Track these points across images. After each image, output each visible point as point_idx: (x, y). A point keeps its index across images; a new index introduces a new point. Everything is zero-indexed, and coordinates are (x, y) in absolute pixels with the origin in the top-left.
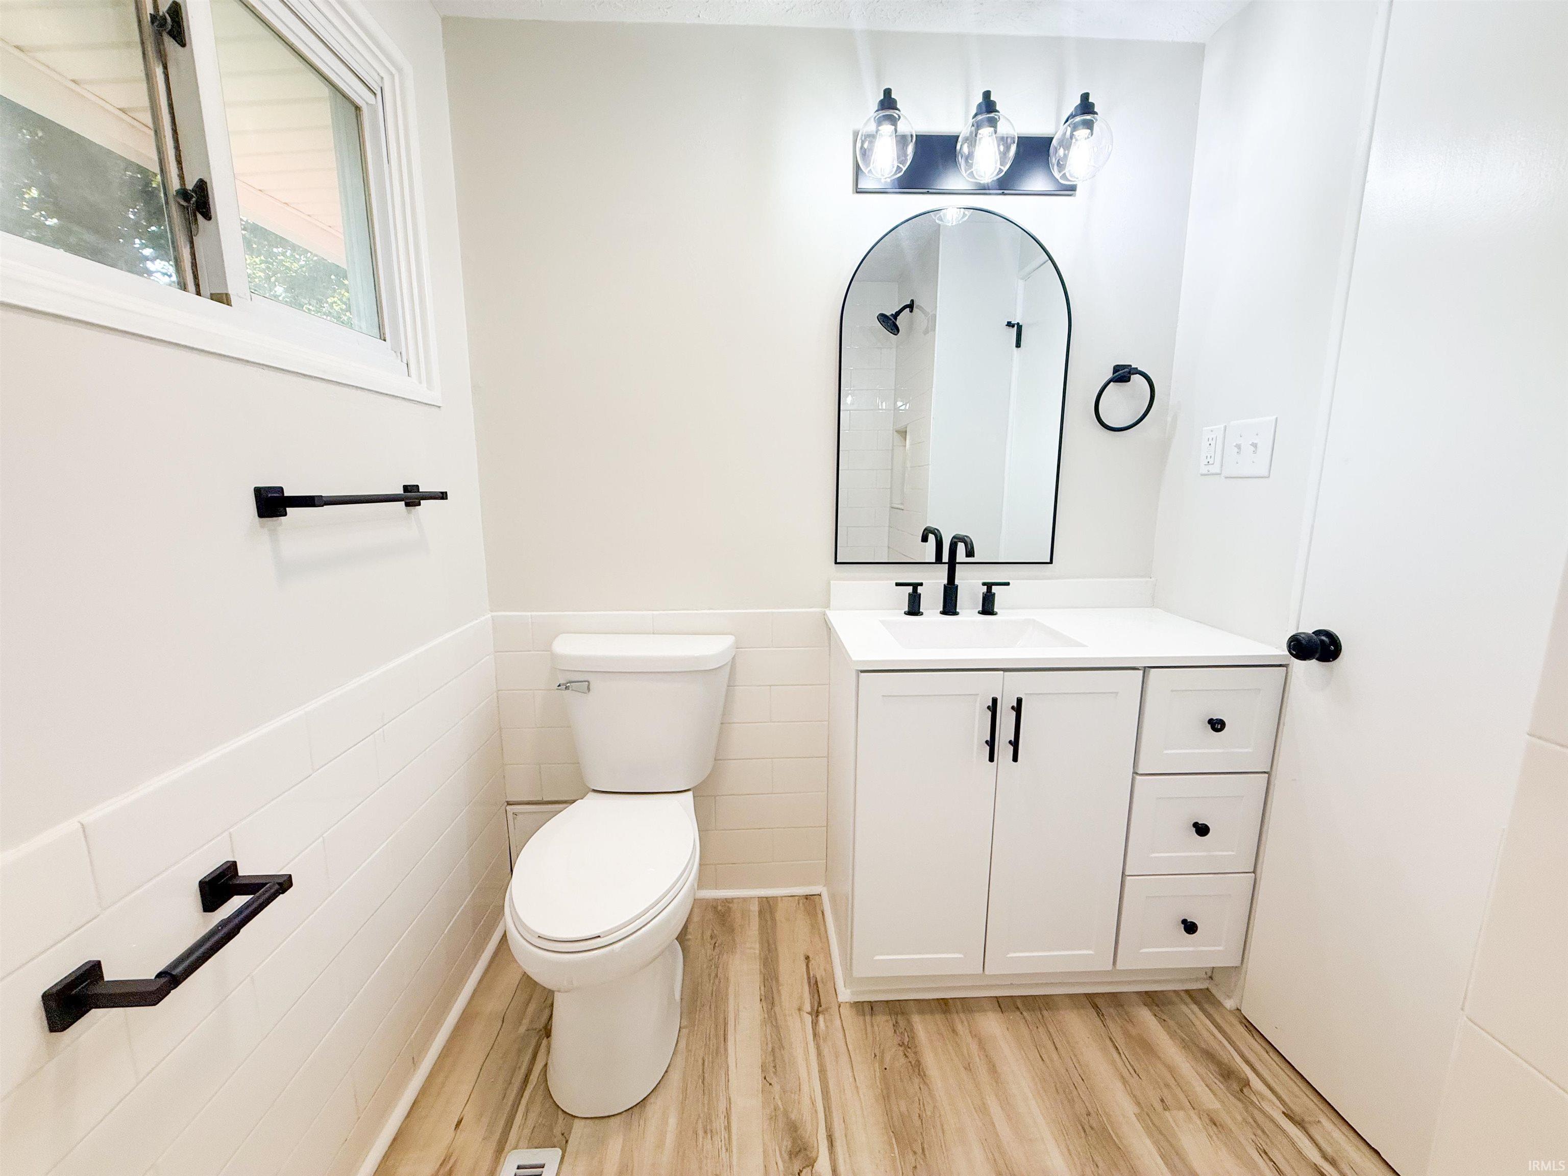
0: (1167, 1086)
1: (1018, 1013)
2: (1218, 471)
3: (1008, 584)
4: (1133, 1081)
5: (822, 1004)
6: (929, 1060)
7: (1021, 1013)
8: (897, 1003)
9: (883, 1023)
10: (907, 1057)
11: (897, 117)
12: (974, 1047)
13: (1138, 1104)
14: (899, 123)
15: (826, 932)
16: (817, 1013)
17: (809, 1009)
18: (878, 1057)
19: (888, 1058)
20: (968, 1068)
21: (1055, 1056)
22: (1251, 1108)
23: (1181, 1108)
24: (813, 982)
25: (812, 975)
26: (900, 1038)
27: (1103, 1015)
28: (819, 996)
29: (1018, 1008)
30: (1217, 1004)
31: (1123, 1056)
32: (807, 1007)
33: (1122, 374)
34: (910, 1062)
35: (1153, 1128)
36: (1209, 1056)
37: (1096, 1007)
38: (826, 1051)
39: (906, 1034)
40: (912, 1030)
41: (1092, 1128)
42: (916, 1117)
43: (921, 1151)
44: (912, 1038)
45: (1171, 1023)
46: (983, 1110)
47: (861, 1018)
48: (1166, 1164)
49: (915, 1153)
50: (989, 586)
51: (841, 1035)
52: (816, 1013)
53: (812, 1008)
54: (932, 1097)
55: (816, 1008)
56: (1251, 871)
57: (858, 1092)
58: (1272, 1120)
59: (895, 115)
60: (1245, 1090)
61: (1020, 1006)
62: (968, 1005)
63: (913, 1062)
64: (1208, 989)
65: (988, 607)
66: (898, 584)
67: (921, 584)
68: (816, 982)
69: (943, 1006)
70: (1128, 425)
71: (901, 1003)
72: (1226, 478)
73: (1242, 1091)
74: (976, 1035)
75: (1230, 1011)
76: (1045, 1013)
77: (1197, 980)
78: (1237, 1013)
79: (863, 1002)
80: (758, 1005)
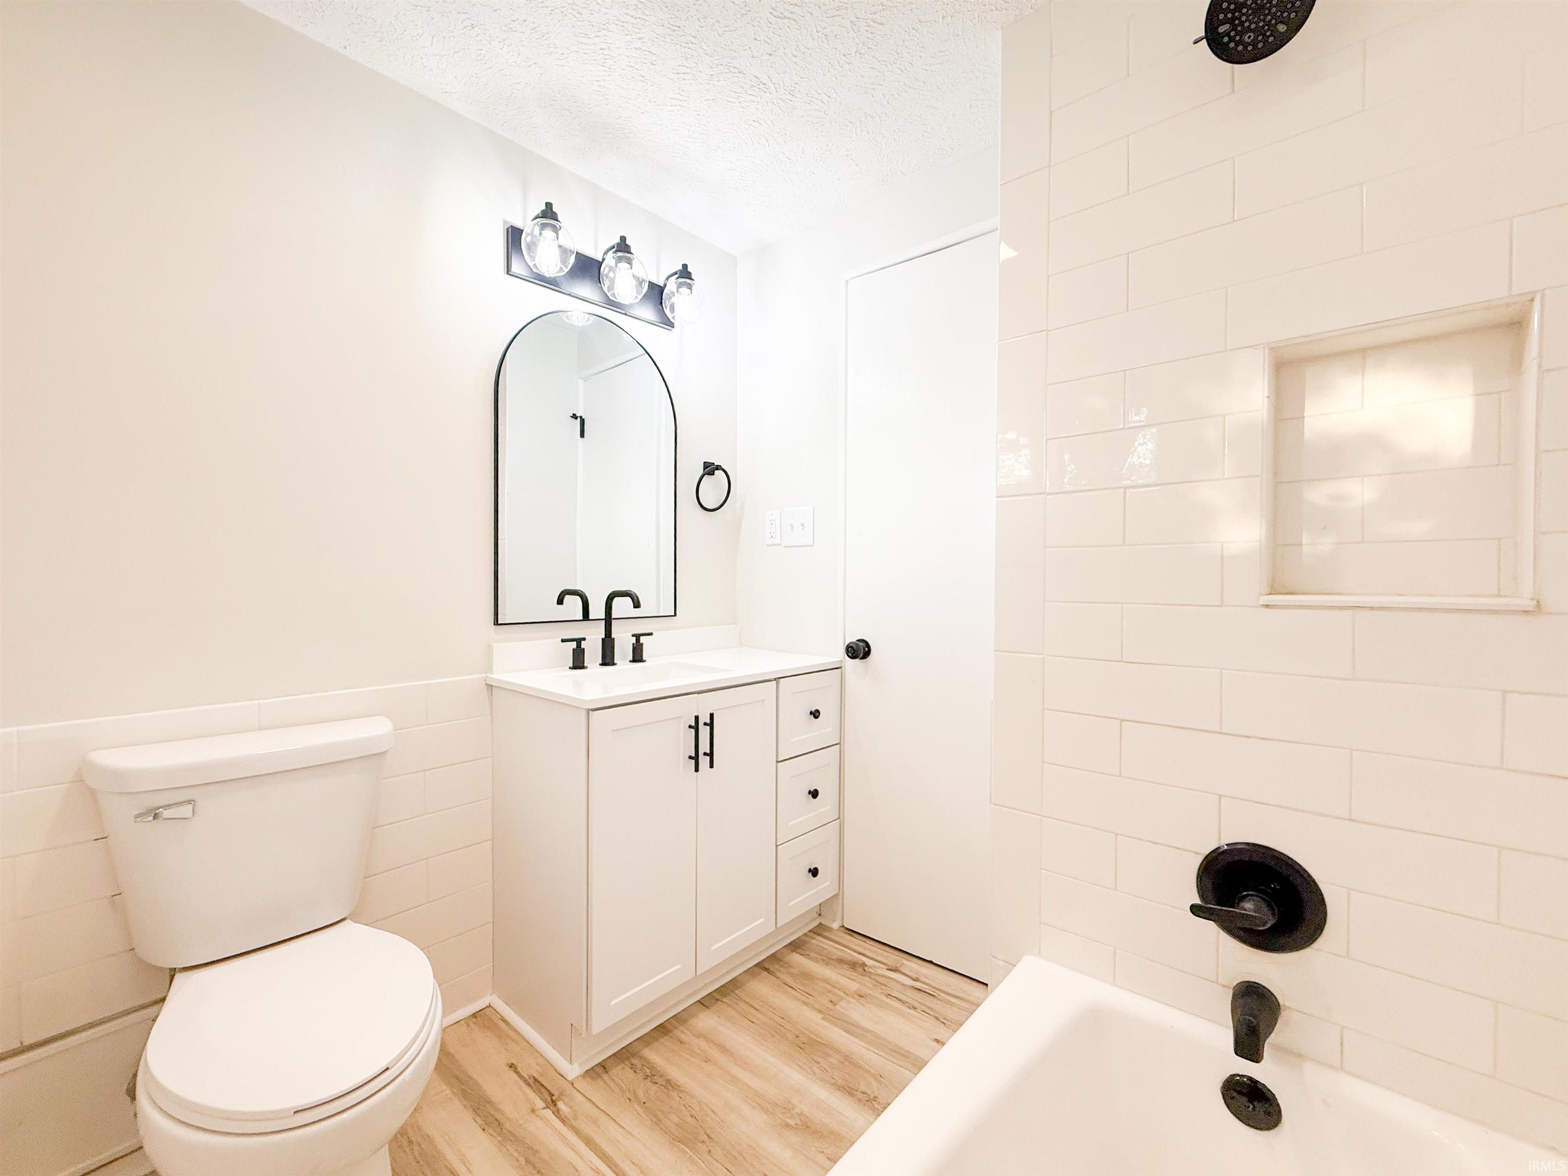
0: (829, 991)
1: (720, 1002)
2: (779, 542)
3: (651, 634)
4: (811, 1001)
5: (553, 1093)
6: (675, 1073)
7: (722, 1001)
8: (624, 1050)
9: (622, 1074)
10: (656, 1083)
11: (558, 227)
12: (702, 1043)
13: (820, 1012)
14: (560, 232)
15: (518, 1033)
16: (554, 1103)
17: (544, 1105)
18: (633, 1098)
19: (641, 1094)
20: (707, 1060)
21: (759, 1015)
22: (872, 976)
23: (842, 999)
24: (531, 1081)
25: (527, 1077)
26: (642, 1074)
27: (773, 972)
28: (546, 1088)
29: (717, 1000)
30: (830, 929)
31: (798, 990)
32: (540, 1104)
33: (710, 469)
34: (662, 1085)
35: (835, 1020)
36: (841, 961)
37: (766, 969)
38: (583, 1126)
39: (645, 1068)
40: (649, 1063)
41: (804, 1043)
42: (690, 1120)
43: (706, 1137)
44: (652, 1067)
45: (813, 954)
46: (734, 1080)
47: (599, 1081)
48: (852, 1035)
49: (703, 1142)
50: (638, 637)
51: (589, 1104)
52: (552, 1103)
53: (545, 1101)
54: (693, 1097)
55: (549, 1099)
56: (836, 818)
57: (632, 1135)
58: (883, 976)
59: (557, 226)
60: (866, 969)
61: (718, 997)
62: (680, 1019)
63: (664, 1084)
64: (820, 924)
65: (637, 656)
66: (563, 641)
67: (584, 639)
68: (536, 1080)
69: (663, 1030)
70: (717, 506)
71: (626, 1048)
72: (785, 547)
73: (864, 970)
74: (699, 1035)
75: (838, 930)
76: (736, 991)
77: (813, 920)
78: (842, 929)
79: (592, 1068)
80: (483, 1136)
